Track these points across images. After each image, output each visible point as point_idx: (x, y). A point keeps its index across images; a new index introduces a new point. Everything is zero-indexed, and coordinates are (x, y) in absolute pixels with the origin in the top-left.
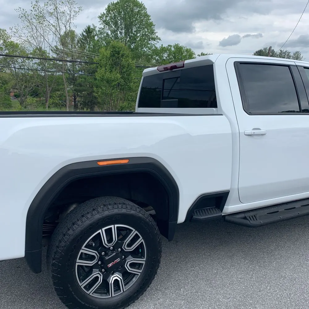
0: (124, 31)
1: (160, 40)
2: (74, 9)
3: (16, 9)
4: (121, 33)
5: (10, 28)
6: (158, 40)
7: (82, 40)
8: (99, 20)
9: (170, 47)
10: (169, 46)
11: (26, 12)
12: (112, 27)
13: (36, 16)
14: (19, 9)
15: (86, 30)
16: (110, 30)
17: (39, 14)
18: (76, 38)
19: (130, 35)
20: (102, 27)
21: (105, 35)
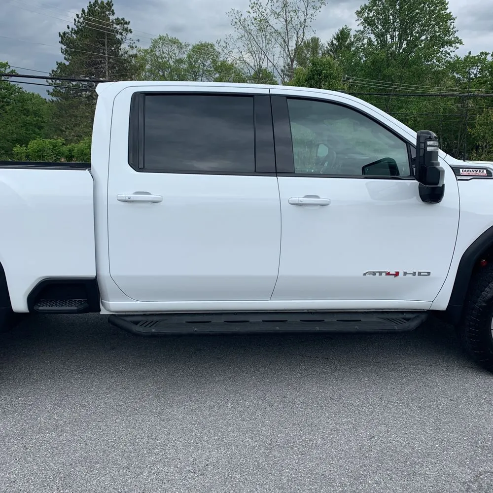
0: (397, 33)
1: (461, 43)
2: (313, 4)
3: (227, 13)
4: (392, 37)
5: (217, 41)
6: (458, 45)
7: (330, 53)
8: (357, 18)
9: (483, 57)
10: (482, 53)
11: (241, 15)
12: (378, 28)
13: (255, 19)
14: (232, 12)
15: (338, 35)
16: (374, 33)
17: (260, 16)
18: (321, 49)
19: (409, 39)
20: (361, 28)
21: (365, 41)
